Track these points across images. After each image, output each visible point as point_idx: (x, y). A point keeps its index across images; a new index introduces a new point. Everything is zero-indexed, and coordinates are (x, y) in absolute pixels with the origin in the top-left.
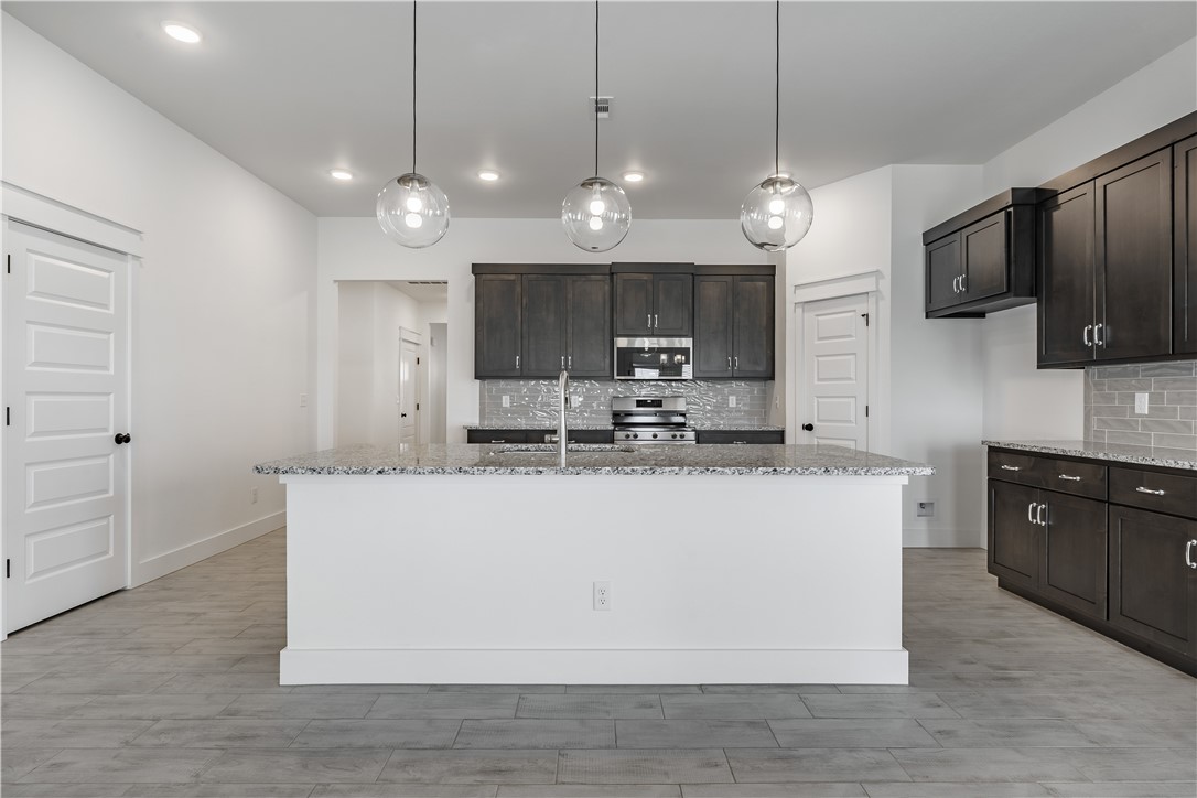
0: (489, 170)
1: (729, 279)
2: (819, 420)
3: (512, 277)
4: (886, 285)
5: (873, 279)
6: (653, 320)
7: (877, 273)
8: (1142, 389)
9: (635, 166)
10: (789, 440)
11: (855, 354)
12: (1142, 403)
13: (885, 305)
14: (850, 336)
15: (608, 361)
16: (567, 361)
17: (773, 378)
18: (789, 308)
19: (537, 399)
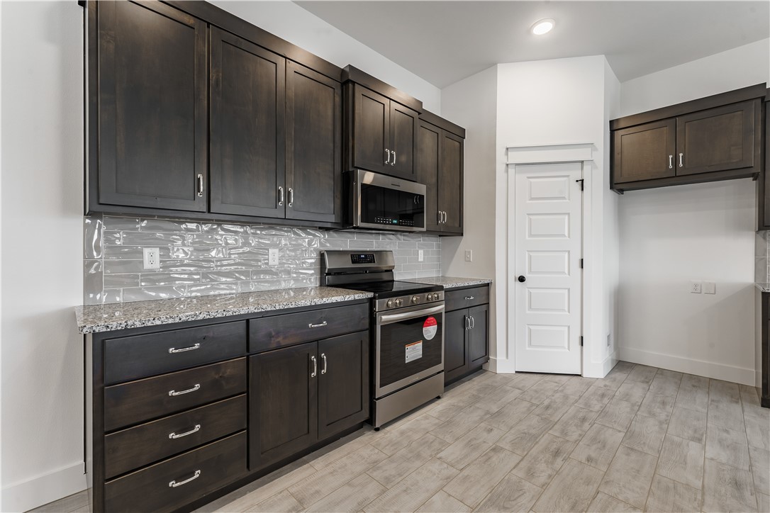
1: (439, 131)
3: (189, 19)
4: (598, 157)
5: (586, 150)
6: (392, 156)
7: (592, 148)
11: (569, 214)
13: (600, 173)
14: (562, 198)
15: (338, 201)
16: (288, 195)
17: (462, 235)
18: (500, 168)
19: (213, 253)
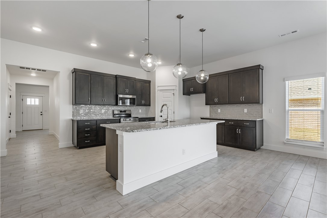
0: (94, 43)
1: (142, 82)
2: (163, 115)
3: (88, 74)
4: (177, 88)
5: (175, 87)
6: (127, 91)
7: (176, 86)
8: (219, 109)
9: (132, 52)
10: (156, 119)
11: (171, 101)
12: (219, 111)
13: (178, 92)
14: (170, 98)
15: (115, 100)
16: (104, 100)
17: (150, 106)
18: (156, 91)
19: (92, 110)
